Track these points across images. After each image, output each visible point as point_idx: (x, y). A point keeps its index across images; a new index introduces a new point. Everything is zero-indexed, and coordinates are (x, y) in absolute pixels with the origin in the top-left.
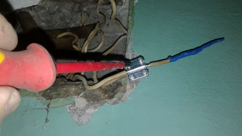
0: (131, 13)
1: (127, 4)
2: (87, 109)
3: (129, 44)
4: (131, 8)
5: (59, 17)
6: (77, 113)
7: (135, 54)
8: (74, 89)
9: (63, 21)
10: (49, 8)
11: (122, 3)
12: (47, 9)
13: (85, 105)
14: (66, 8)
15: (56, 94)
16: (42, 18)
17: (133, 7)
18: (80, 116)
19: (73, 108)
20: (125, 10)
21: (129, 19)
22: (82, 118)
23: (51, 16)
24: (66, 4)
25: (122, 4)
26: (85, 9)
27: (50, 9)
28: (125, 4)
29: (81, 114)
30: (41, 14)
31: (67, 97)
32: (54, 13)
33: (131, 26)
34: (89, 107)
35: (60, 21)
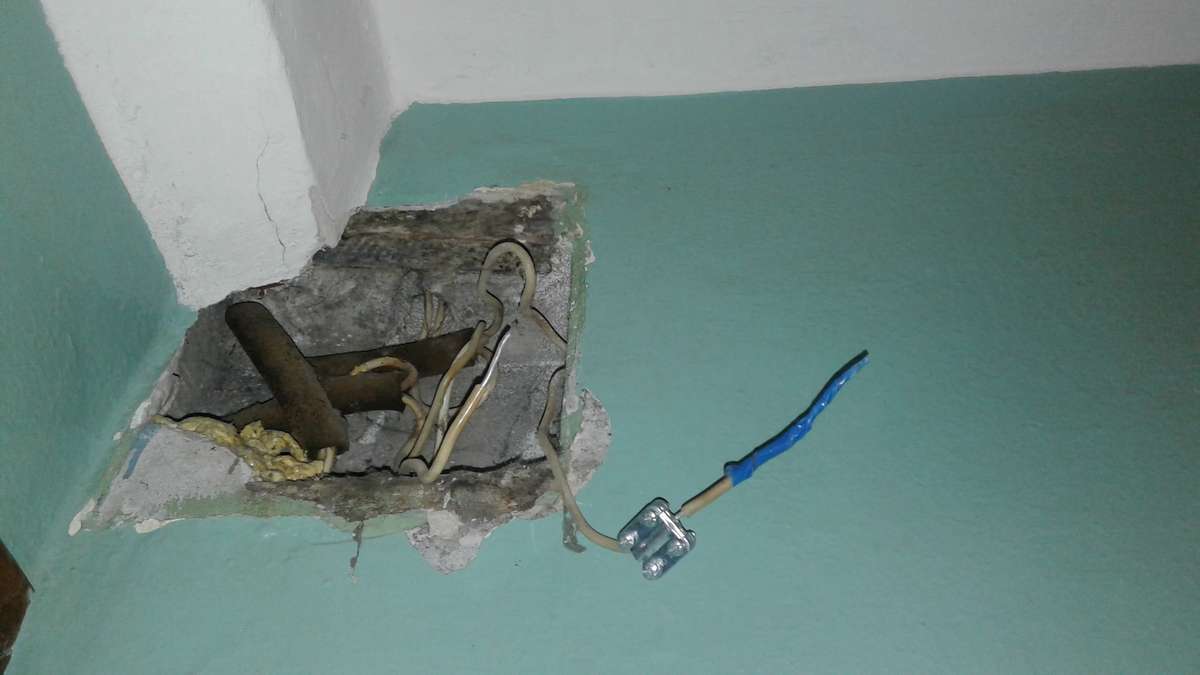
0: (576, 293)
1: (566, 270)
2: (463, 536)
3: (572, 374)
4: (578, 278)
5: (356, 315)
6: (437, 548)
7: (588, 396)
8: (421, 493)
9: (365, 327)
10: (321, 290)
11: (550, 265)
12: (316, 292)
13: (456, 527)
14: (377, 287)
15: (374, 510)
16: (299, 319)
17: (583, 275)
18: (444, 553)
19: (423, 536)
20: (558, 286)
21: (572, 309)
22: (451, 557)
23: (330, 312)
24: (378, 275)
25: (550, 270)
26: (437, 288)
27: (326, 291)
28: (558, 268)
29: (447, 550)
30: (295, 307)
31: (403, 512)
32: (340, 303)
33: (578, 326)
34: (468, 531)
35: (357, 327)
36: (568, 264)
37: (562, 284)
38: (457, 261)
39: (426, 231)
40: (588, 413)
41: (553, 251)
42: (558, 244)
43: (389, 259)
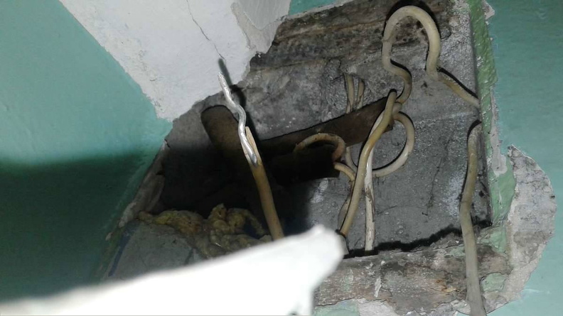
0: (481, 48)
1: (465, 30)
3: (493, 131)
4: (478, 34)
5: (295, 102)
7: (516, 155)
8: (351, 278)
9: (303, 110)
11: (450, 29)
12: (265, 90)
14: (307, 78)
16: (256, 113)
17: (485, 30)
20: (459, 47)
21: (479, 65)
23: (275, 104)
24: (307, 67)
25: (450, 34)
26: (353, 69)
28: (457, 30)
31: (335, 303)
32: (281, 96)
33: (489, 79)
35: (297, 112)
36: (467, 25)
37: (462, 43)
38: (366, 43)
39: (337, 23)
40: (520, 173)
41: (451, 15)
42: (455, 7)
43: (312, 53)
